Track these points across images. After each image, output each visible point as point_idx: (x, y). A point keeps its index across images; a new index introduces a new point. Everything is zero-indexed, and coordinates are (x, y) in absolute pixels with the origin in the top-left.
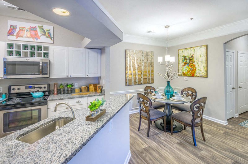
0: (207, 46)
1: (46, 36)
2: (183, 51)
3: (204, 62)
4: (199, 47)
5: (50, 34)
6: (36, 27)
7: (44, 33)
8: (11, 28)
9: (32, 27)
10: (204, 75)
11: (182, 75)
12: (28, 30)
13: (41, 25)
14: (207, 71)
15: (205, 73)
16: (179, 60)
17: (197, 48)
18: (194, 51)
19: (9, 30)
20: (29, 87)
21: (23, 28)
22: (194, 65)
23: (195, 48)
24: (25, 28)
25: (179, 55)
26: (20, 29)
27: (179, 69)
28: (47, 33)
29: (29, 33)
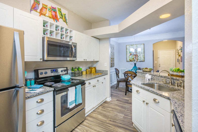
0: (144, 44)
1: (63, 19)
2: (129, 46)
3: (143, 53)
4: (140, 45)
5: (66, 19)
6: (56, 8)
7: (61, 17)
8: (34, 2)
9: (53, 8)
10: (143, 60)
11: (129, 61)
12: (50, 9)
13: (60, 8)
14: (144, 58)
15: (143, 59)
16: (127, 52)
17: (138, 45)
18: (137, 47)
19: (33, 5)
20: (53, 70)
21: (45, 5)
22: (137, 55)
23: (137, 45)
24: (47, 6)
25: (127, 49)
26: (43, 7)
27: (127, 57)
28: (64, 17)
29: (50, 13)
